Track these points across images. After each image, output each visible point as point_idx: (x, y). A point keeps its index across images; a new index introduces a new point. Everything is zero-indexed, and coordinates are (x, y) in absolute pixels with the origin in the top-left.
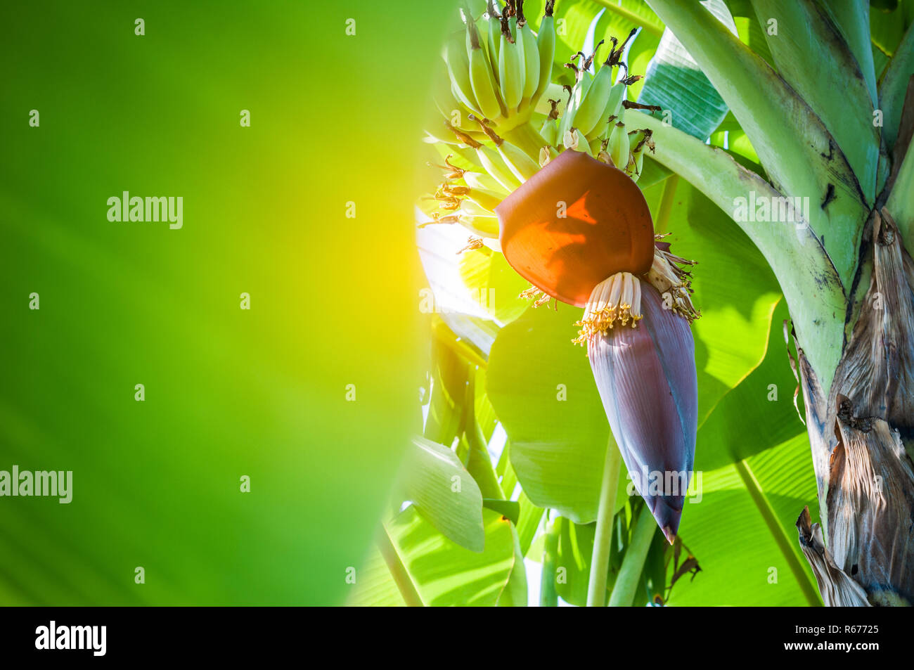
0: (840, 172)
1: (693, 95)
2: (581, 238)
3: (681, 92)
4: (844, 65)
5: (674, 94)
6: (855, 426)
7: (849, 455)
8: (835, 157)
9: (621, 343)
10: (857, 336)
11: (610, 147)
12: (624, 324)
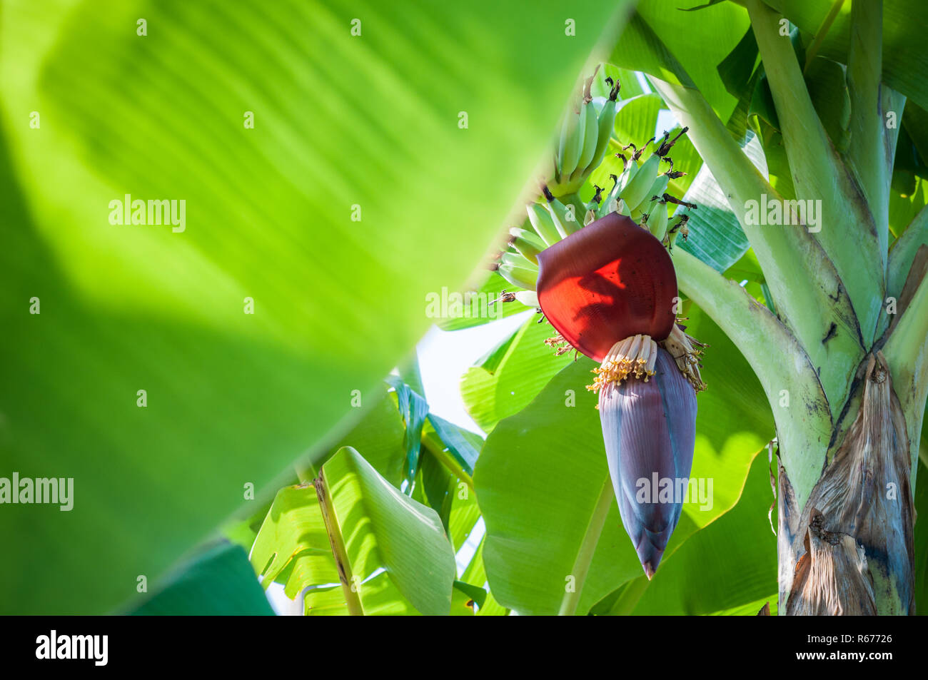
0: (844, 314)
1: (717, 232)
2: (609, 300)
3: (705, 229)
4: (862, 222)
5: (699, 229)
6: (824, 539)
7: (815, 562)
8: (842, 300)
9: (632, 393)
10: (838, 461)
11: (650, 221)
12: (637, 377)
